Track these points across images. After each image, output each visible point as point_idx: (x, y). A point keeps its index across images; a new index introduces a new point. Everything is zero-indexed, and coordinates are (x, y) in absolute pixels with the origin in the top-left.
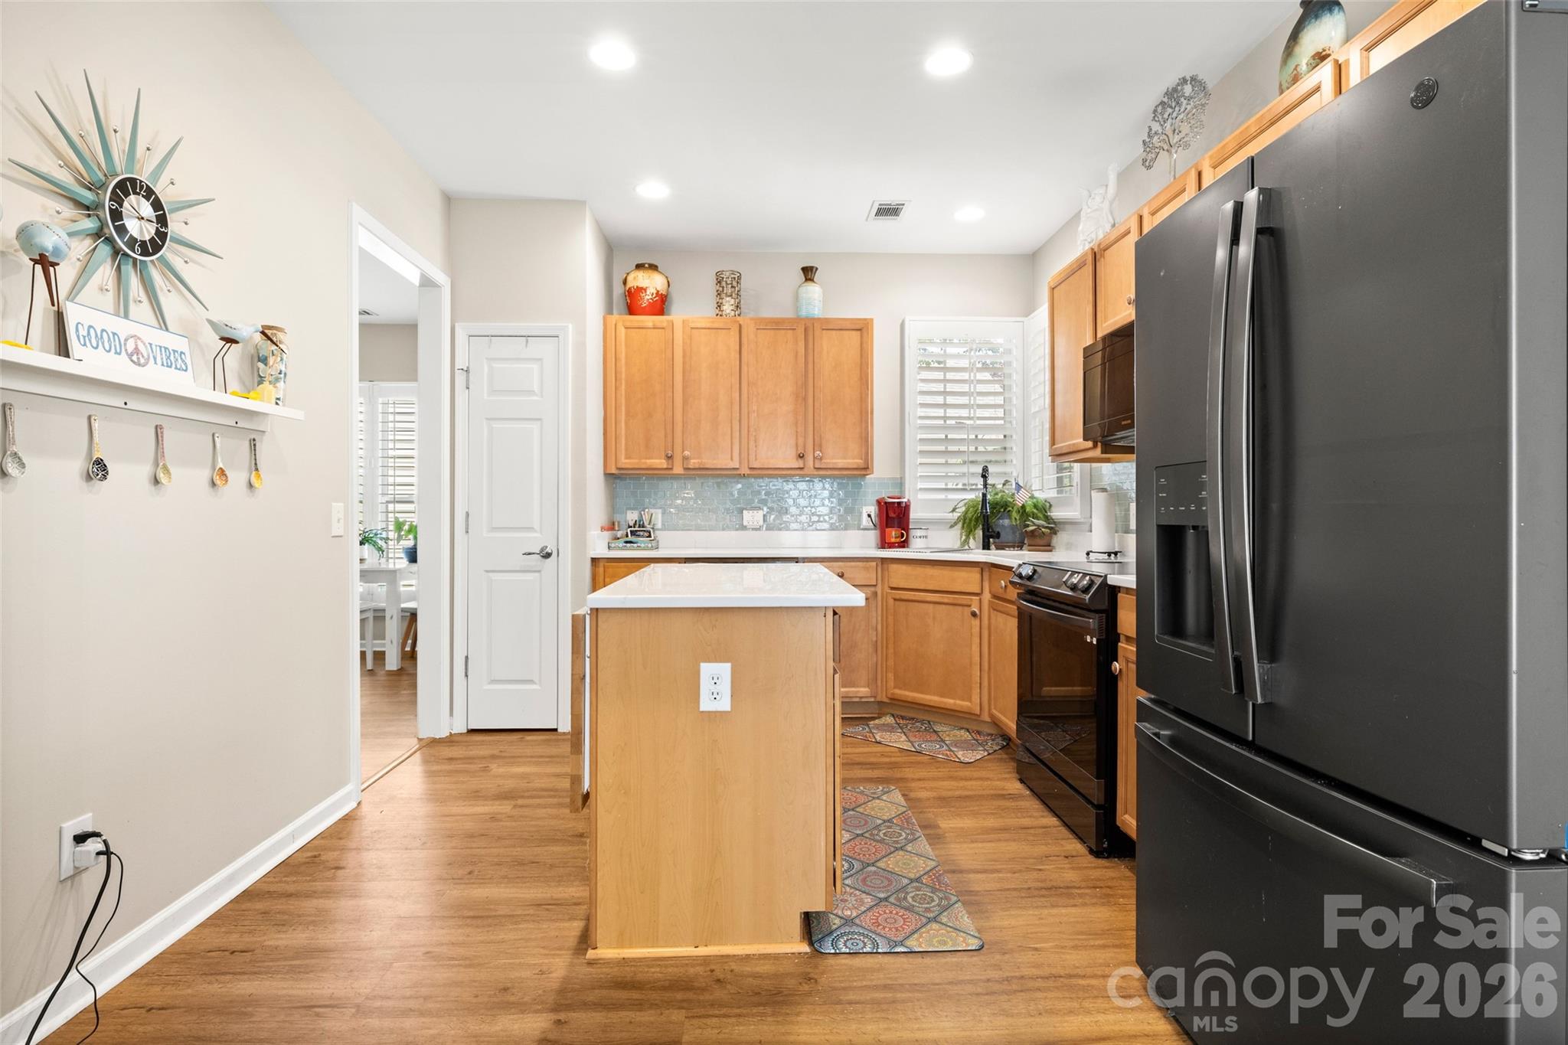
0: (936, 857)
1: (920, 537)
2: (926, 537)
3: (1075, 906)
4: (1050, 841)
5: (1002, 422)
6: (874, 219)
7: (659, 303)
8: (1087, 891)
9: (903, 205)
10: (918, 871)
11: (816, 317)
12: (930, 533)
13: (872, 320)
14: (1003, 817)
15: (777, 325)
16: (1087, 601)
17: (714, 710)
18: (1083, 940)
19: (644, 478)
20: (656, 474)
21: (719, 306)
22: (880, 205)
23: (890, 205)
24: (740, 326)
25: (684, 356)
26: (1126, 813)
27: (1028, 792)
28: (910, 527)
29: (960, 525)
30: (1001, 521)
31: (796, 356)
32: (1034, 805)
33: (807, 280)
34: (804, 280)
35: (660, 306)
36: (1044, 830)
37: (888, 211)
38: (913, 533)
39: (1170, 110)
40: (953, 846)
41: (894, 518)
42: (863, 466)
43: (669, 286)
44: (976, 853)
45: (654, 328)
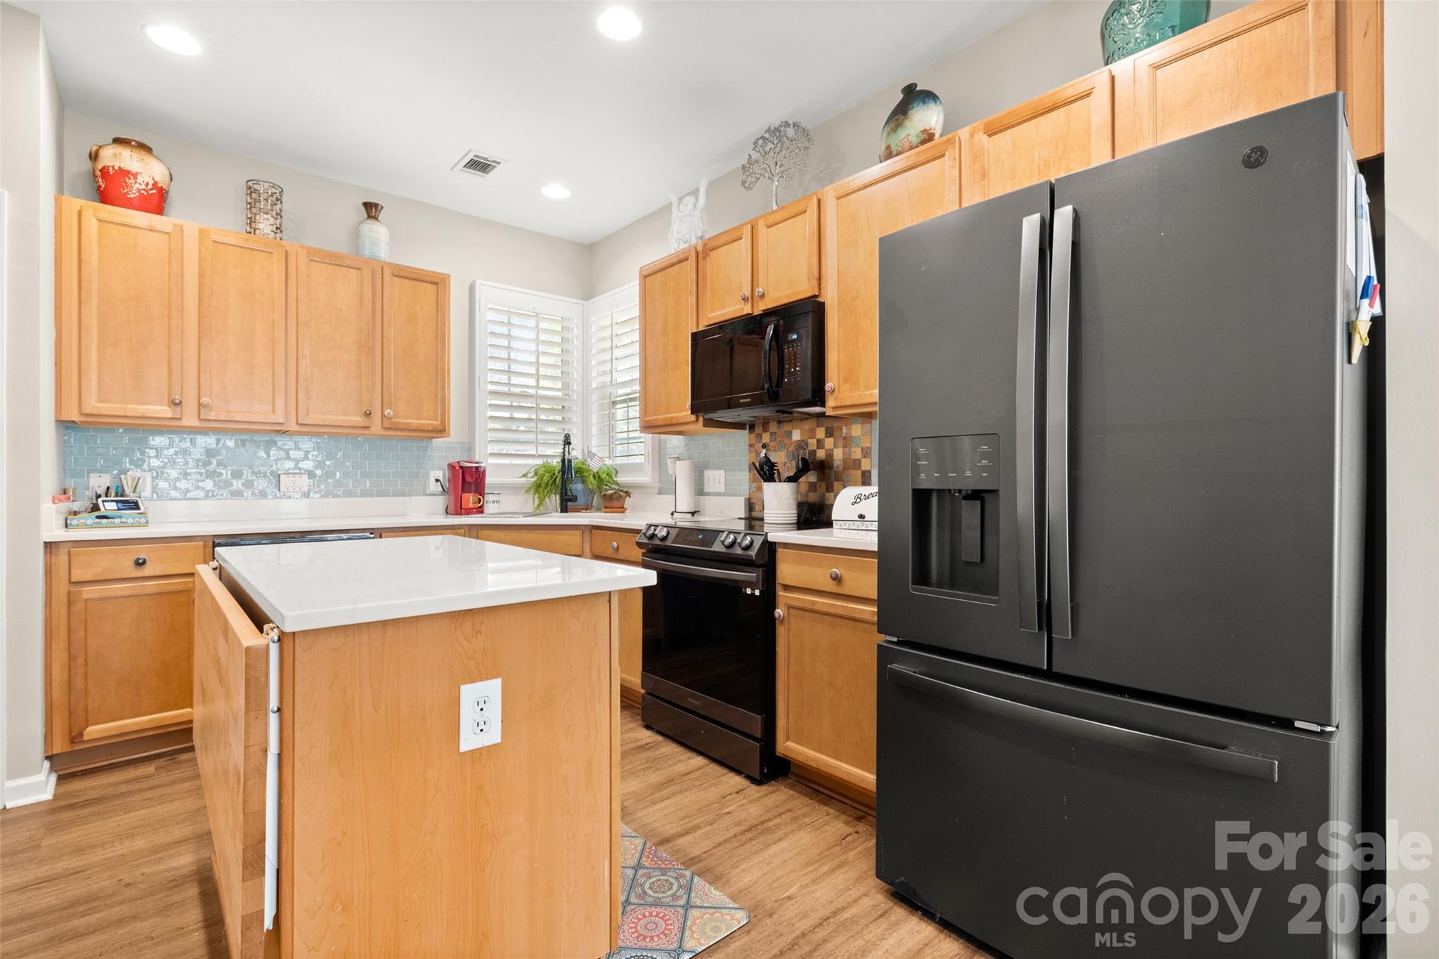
0: (635, 831)
1: (493, 502)
2: (498, 502)
3: (780, 839)
4: (714, 781)
5: (560, 394)
6: (461, 170)
7: (157, 198)
8: (778, 821)
9: (499, 163)
10: (633, 855)
11: (382, 259)
12: (502, 498)
13: (449, 276)
14: (658, 769)
15: (333, 260)
16: (754, 557)
17: (481, 746)
18: (813, 871)
19: (121, 431)
20: (143, 425)
21: (251, 221)
22: (476, 156)
23: (486, 159)
24: (287, 252)
25: (202, 274)
26: (788, 739)
27: (660, 738)
28: (486, 492)
29: (533, 490)
30: (574, 486)
31: (361, 300)
32: (671, 748)
33: (369, 217)
34: (366, 216)
35: (156, 201)
36: (701, 771)
37: (479, 165)
38: (489, 498)
39: (770, 145)
40: (640, 815)
41: (470, 483)
42: (440, 428)
43: (171, 180)
44: (666, 815)
45: (151, 230)
